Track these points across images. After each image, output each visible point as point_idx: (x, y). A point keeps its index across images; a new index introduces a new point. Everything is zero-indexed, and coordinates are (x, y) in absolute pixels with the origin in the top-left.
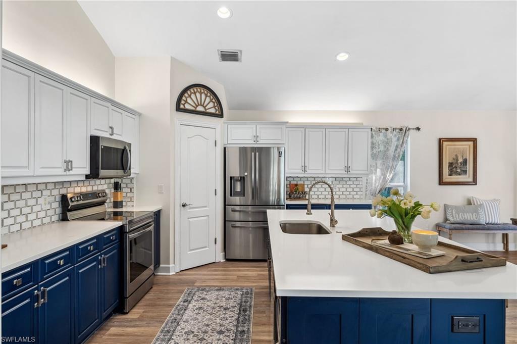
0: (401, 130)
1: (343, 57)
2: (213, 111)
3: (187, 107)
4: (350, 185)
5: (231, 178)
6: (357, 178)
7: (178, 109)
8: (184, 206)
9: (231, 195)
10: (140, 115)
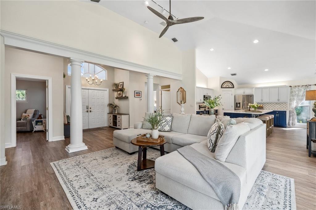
0: (306, 86)
1: (266, 70)
2: (231, 87)
3: (224, 87)
4: (282, 105)
5: (237, 103)
6: (285, 103)
7: (222, 88)
8: (223, 109)
9: (236, 107)
10: (213, 90)
